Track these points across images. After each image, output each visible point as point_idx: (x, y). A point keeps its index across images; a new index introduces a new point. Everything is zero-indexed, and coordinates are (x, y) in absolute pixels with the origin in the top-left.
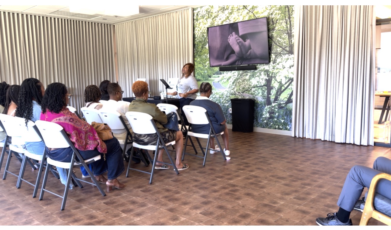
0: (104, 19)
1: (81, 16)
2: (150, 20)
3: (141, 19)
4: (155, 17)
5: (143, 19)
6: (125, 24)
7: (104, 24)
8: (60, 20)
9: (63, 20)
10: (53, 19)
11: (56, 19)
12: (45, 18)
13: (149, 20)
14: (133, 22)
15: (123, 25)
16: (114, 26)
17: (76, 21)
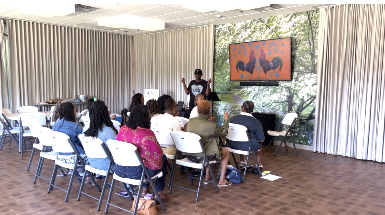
0: (127, 32)
1: (105, 28)
2: (170, 34)
3: (161, 33)
4: (176, 32)
5: (163, 33)
6: (145, 36)
7: (124, 36)
8: (83, 31)
9: (86, 31)
10: (77, 30)
11: (80, 30)
12: (70, 29)
13: (169, 34)
14: (153, 35)
15: (142, 36)
16: (133, 37)
17: (98, 32)
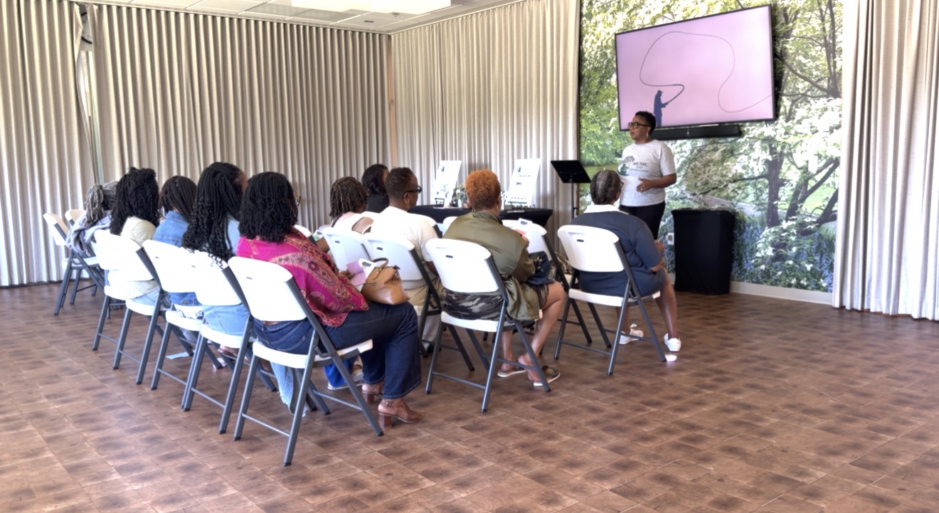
0: (366, 21)
1: (314, 14)
2: (474, 20)
3: (453, 20)
4: (487, 13)
5: (458, 19)
6: (416, 32)
7: (367, 34)
8: (268, 25)
9: (275, 25)
10: (252, 23)
11: (260, 24)
12: (235, 21)
13: (472, 21)
14: (434, 26)
15: (409, 33)
16: (389, 37)
17: (304, 27)
